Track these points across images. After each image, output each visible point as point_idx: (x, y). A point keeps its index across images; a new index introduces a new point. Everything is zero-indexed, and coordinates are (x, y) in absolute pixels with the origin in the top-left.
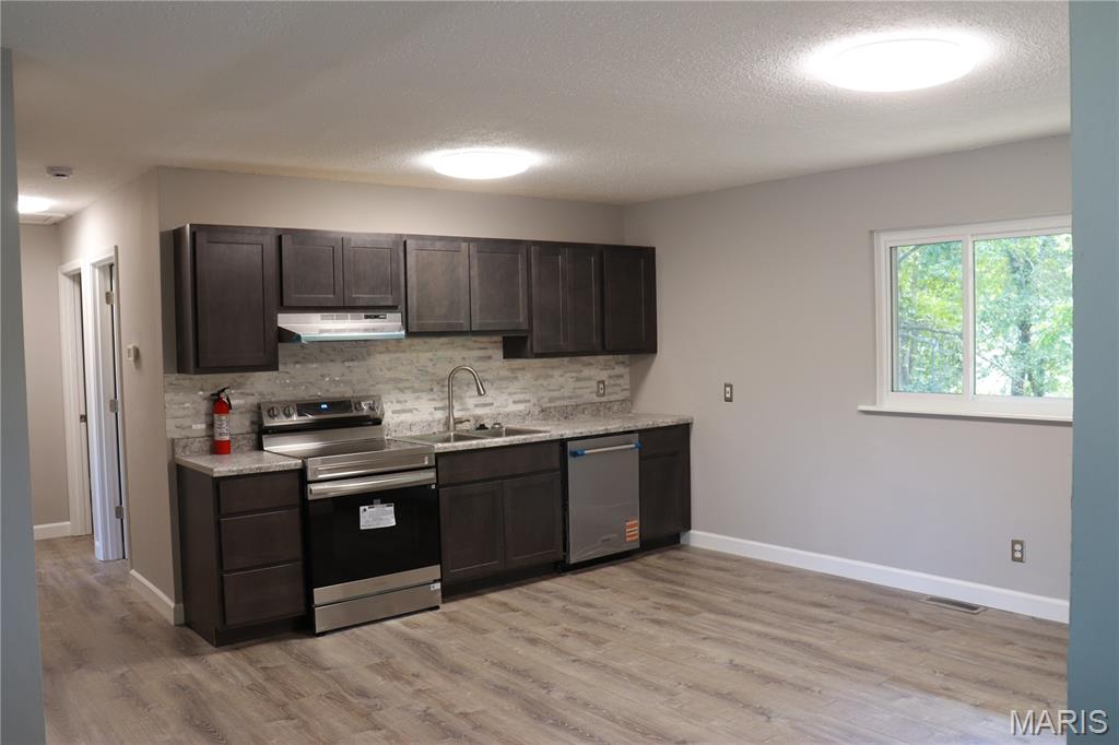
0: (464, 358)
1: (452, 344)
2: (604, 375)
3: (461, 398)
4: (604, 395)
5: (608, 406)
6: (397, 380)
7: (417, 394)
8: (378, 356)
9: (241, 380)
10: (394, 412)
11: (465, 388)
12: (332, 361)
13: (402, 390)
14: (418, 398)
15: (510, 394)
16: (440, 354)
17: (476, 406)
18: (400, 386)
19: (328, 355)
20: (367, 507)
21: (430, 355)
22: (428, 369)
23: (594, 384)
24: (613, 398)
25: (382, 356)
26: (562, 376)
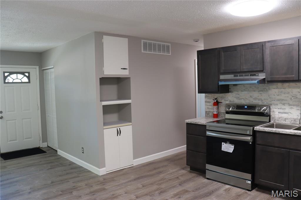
8: (273, 90)
9: (224, 96)
10: (279, 113)
12: (254, 91)
14: (292, 108)
19: (253, 89)
20: (224, 143)
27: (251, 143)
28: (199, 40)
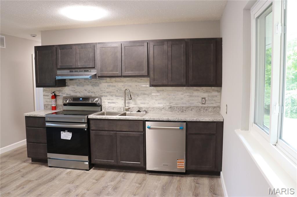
0: (136, 86)
1: (132, 80)
2: (205, 95)
3: (135, 100)
4: (204, 104)
5: (206, 109)
6: (111, 92)
7: (117, 97)
8: (103, 84)
10: (108, 103)
11: (137, 96)
12: (88, 85)
13: (112, 96)
14: (118, 99)
15: (156, 100)
16: (126, 84)
17: (142, 103)
18: (111, 94)
19: (87, 83)
20: (63, 132)
21: (122, 84)
22: (121, 89)
23: (200, 99)
24: (209, 105)
25: (104, 84)
26: (182, 94)
27: (86, 130)
28: (36, 35)
